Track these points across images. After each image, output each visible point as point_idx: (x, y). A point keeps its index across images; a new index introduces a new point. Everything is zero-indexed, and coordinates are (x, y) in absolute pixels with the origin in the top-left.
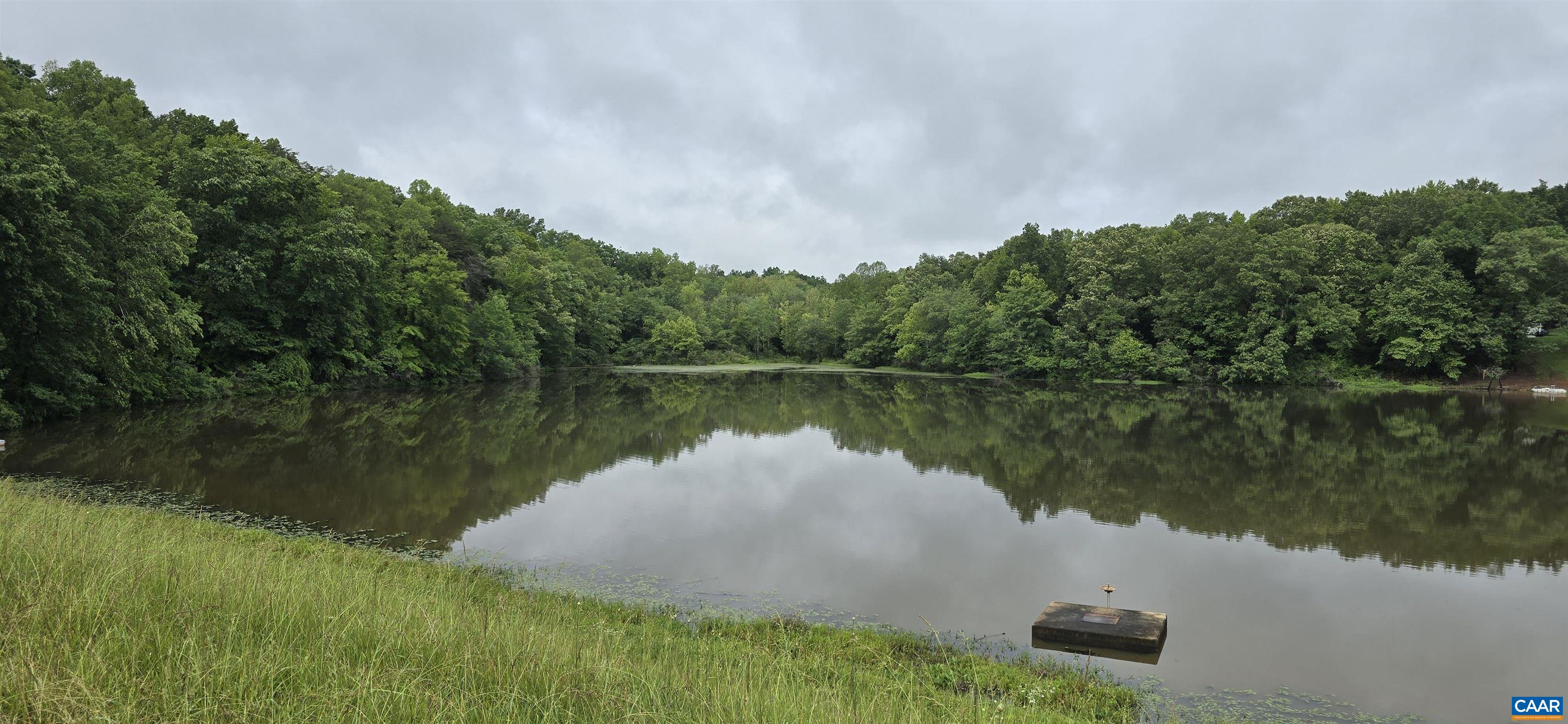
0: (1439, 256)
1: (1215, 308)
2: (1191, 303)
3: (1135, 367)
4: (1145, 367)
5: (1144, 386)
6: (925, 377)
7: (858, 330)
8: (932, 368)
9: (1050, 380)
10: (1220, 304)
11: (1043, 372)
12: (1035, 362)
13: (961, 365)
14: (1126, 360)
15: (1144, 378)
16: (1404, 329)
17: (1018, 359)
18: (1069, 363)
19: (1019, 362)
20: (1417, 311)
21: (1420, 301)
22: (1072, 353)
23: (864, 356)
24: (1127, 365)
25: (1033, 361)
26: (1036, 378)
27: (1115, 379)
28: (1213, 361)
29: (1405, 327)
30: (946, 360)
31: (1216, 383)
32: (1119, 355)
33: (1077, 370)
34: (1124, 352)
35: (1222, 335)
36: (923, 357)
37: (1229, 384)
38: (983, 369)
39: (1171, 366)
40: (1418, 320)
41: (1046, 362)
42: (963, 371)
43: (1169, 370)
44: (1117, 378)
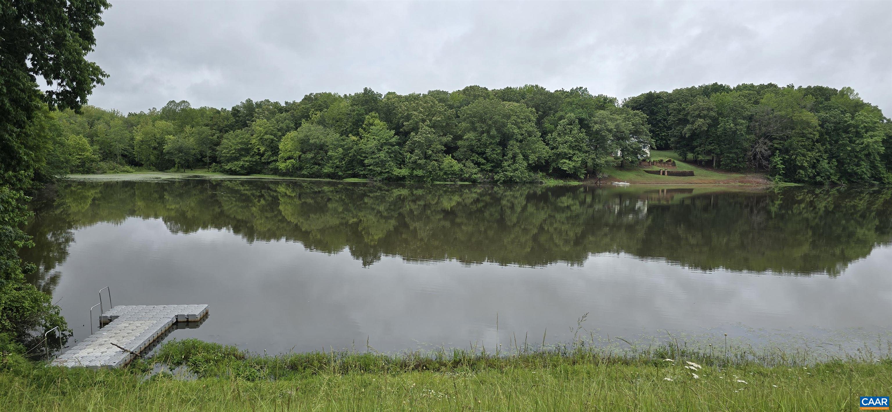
0: (577, 121)
1: (491, 143)
2: (479, 140)
3: (456, 175)
4: (461, 175)
5: (461, 185)
6: (304, 181)
7: (235, 149)
8: (311, 176)
9: (407, 183)
10: (493, 142)
11: (404, 178)
12: (399, 172)
13: (340, 173)
14: (453, 171)
15: (462, 180)
16: (565, 156)
17: (387, 170)
18: (419, 173)
19: (388, 172)
20: (570, 147)
21: (572, 142)
22: (420, 167)
23: (242, 167)
24: (452, 174)
25: (397, 172)
26: (399, 181)
27: (446, 181)
28: (491, 171)
29: (566, 154)
30: (327, 170)
31: (495, 183)
32: (448, 168)
33: (423, 177)
34: (452, 167)
35: (495, 158)
36: (301, 168)
37: (501, 183)
38: (354, 176)
39: (475, 174)
40: (571, 151)
41: (404, 172)
42: (341, 178)
43: (474, 176)
44: (448, 181)
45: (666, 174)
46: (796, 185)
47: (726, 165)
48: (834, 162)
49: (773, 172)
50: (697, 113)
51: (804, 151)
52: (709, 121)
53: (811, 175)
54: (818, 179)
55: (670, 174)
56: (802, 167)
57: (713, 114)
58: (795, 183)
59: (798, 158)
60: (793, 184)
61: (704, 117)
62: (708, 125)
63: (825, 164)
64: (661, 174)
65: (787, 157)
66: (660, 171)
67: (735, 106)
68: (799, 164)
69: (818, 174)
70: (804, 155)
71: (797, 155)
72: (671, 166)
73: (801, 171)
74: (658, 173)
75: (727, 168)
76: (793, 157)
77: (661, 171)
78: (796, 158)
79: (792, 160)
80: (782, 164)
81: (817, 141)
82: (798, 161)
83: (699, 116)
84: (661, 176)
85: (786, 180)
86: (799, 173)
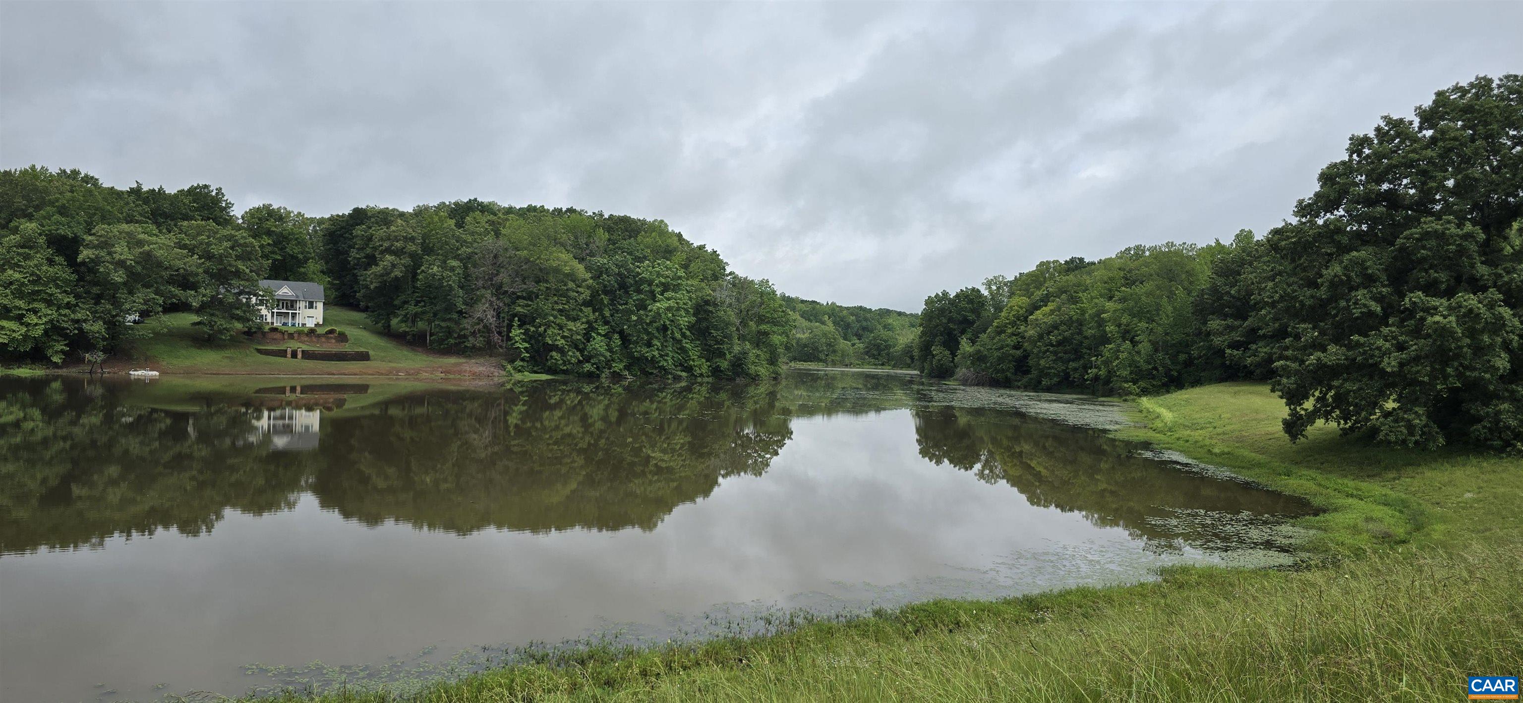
0: (43, 240)
20: (20, 294)
21: (23, 284)
40: (21, 304)
45: (300, 355)
46: (549, 377)
47: (441, 341)
48: (616, 339)
49: (512, 356)
50: (386, 244)
51: (562, 320)
52: (406, 260)
53: (574, 360)
54: (587, 367)
55: (307, 355)
56: (555, 348)
57: (411, 247)
58: (547, 374)
59: (549, 332)
60: (544, 377)
61: (398, 253)
62: (405, 267)
63: (598, 344)
64: (289, 355)
65: (532, 329)
66: (286, 351)
67: (445, 236)
68: (550, 342)
69: (587, 360)
70: (561, 328)
71: (548, 325)
72: (333, 341)
73: (554, 354)
74: (282, 353)
75: (442, 347)
76: (542, 329)
77: (289, 351)
78: (545, 331)
79: (540, 335)
80: (524, 340)
81: (586, 304)
82: (550, 337)
83: (388, 251)
84: (289, 359)
85: (535, 369)
86: (552, 357)
